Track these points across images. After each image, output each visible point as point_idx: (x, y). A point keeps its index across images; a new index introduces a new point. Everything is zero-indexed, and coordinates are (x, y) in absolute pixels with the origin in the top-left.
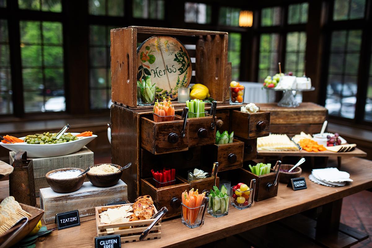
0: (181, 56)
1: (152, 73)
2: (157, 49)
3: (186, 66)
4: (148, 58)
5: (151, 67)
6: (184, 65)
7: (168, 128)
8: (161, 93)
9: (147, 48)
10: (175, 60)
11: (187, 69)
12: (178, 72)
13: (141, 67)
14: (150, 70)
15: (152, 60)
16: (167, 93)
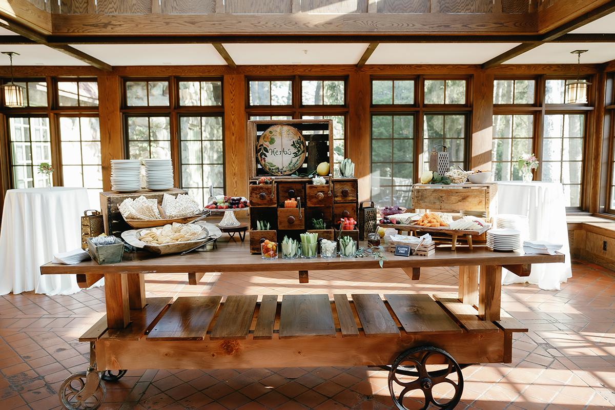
0: (298, 143)
1: (270, 152)
2: (278, 135)
3: (301, 152)
4: (270, 140)
5: (270, 147)
6: (299, 151)
7: (259, 189)
8: (273, 168)
9: (271, 132)
10: (292, 145)
11: (301, 154)
12: (293, 155)
13: (262, 145)
14: (268, 149)
15: (272, 141)
16: (278, 169)
